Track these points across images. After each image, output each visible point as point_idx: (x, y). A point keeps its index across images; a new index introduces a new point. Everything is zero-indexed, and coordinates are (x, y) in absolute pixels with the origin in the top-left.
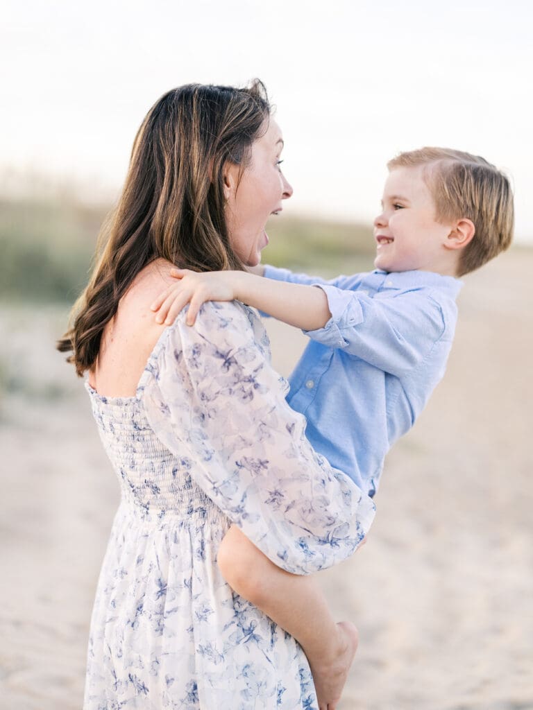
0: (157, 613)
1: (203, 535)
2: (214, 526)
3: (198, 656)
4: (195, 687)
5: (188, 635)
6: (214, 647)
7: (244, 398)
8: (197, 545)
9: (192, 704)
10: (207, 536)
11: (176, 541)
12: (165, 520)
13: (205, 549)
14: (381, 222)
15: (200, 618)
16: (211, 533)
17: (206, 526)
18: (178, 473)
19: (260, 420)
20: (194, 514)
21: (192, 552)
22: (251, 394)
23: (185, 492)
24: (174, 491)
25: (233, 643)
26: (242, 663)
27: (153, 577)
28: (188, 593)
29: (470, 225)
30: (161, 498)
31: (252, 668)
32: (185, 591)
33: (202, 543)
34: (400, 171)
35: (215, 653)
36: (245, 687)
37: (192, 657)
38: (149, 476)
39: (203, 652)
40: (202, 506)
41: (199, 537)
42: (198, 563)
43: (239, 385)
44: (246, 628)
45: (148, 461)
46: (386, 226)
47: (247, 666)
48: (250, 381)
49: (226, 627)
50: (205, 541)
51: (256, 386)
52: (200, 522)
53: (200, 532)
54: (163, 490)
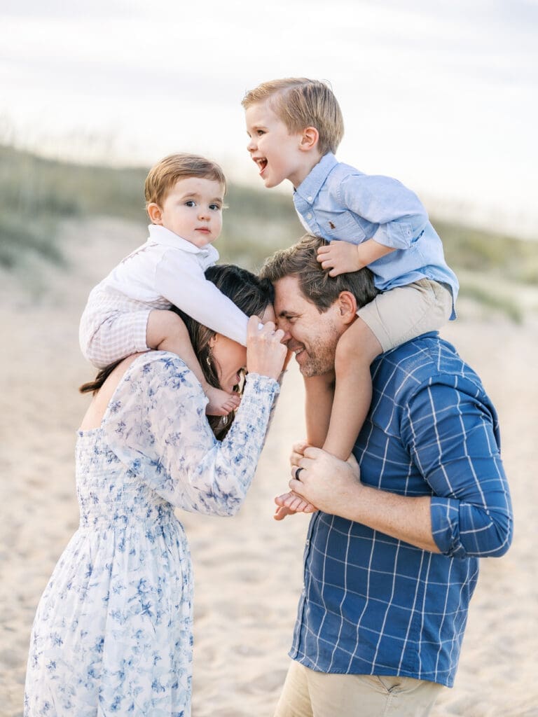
0: (84, 588)
1: (125, 535)
2: (133, 530)
3: (109, 617)
4: (103, 641)
5: (104, 603)
6: (122, 613)
7: (174, 387)
8: (119, 541)
9: (97, 653)
10: (128, 536)
11: (105, 538)
12: (99, 524)
13: (125, 544)
14: (252, 147)
15: (116, 591)
16: (131, 534)
17: (127, 529)
18: (113, 489)
19: (181, 403)
20: (119, 520)
21: (115, 545)
22: (179, 385)
23: (115, 503)
24: (107, 501)
25: (133, 613)
26: (137, 628)
27: (85, 563)
28: (108, 574)
29: (314, 131)
30: (98, 507)
31: (144, 633)
32: (106, 572)
33: (123, 540)
34: (254, 108)
35: (122, 617)
36: (136, 645)
37: (104, 619)
38: (94, 489)
39: (113, 615)
40: (125, 514)
41: (122, 535)
42: (118, 552)
43: (172, 379)
44: (144, 604)
45: (95, 478)
46: (257, 149)
47: (140, 631)
48: (179, 376)
49: (130, 600)
50: (126, 539)
51: (183, 380)
52: (123, 526)
53: (123, 533)
54: (101, 500)
